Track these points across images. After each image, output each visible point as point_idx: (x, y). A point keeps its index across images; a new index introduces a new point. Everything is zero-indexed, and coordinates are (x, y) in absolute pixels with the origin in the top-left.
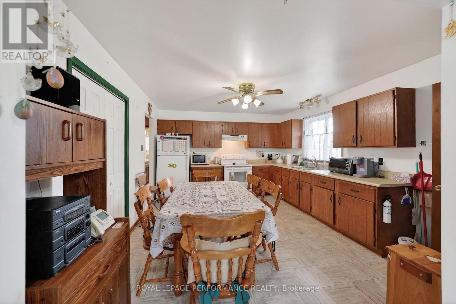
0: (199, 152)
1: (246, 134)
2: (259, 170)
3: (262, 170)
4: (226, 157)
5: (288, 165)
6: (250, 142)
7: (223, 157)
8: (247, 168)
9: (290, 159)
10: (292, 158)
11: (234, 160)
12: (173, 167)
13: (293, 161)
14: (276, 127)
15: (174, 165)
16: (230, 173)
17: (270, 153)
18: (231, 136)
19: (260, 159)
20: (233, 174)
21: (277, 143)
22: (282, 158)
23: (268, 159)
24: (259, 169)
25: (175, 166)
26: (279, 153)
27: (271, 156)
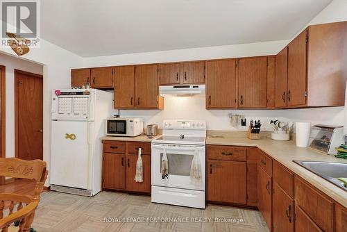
0: (124, 115)
1: (203, 83)
2: (223, 154)
3: (231, 154)
4: (170, 125)
5: (298, 147)
6: (210, 97)
7: (166, 125)
8: (194, 148)
9: (304, 135)
10: (311, 132)
11: (184, 129)
12: (72, 139)
13: (312, 140)
14: (271, 64)
15: (73, 135)
16: (162, 155)
17: (255, 119)
18: (174, 87)
19: (235, 129)
20: (165, 158)
21: (273, 97)
22: (284, 128)
23: (250, 130)
24: (223, 151)
25: (73, 137)
26: (280, 119)
27: (258, 125)
